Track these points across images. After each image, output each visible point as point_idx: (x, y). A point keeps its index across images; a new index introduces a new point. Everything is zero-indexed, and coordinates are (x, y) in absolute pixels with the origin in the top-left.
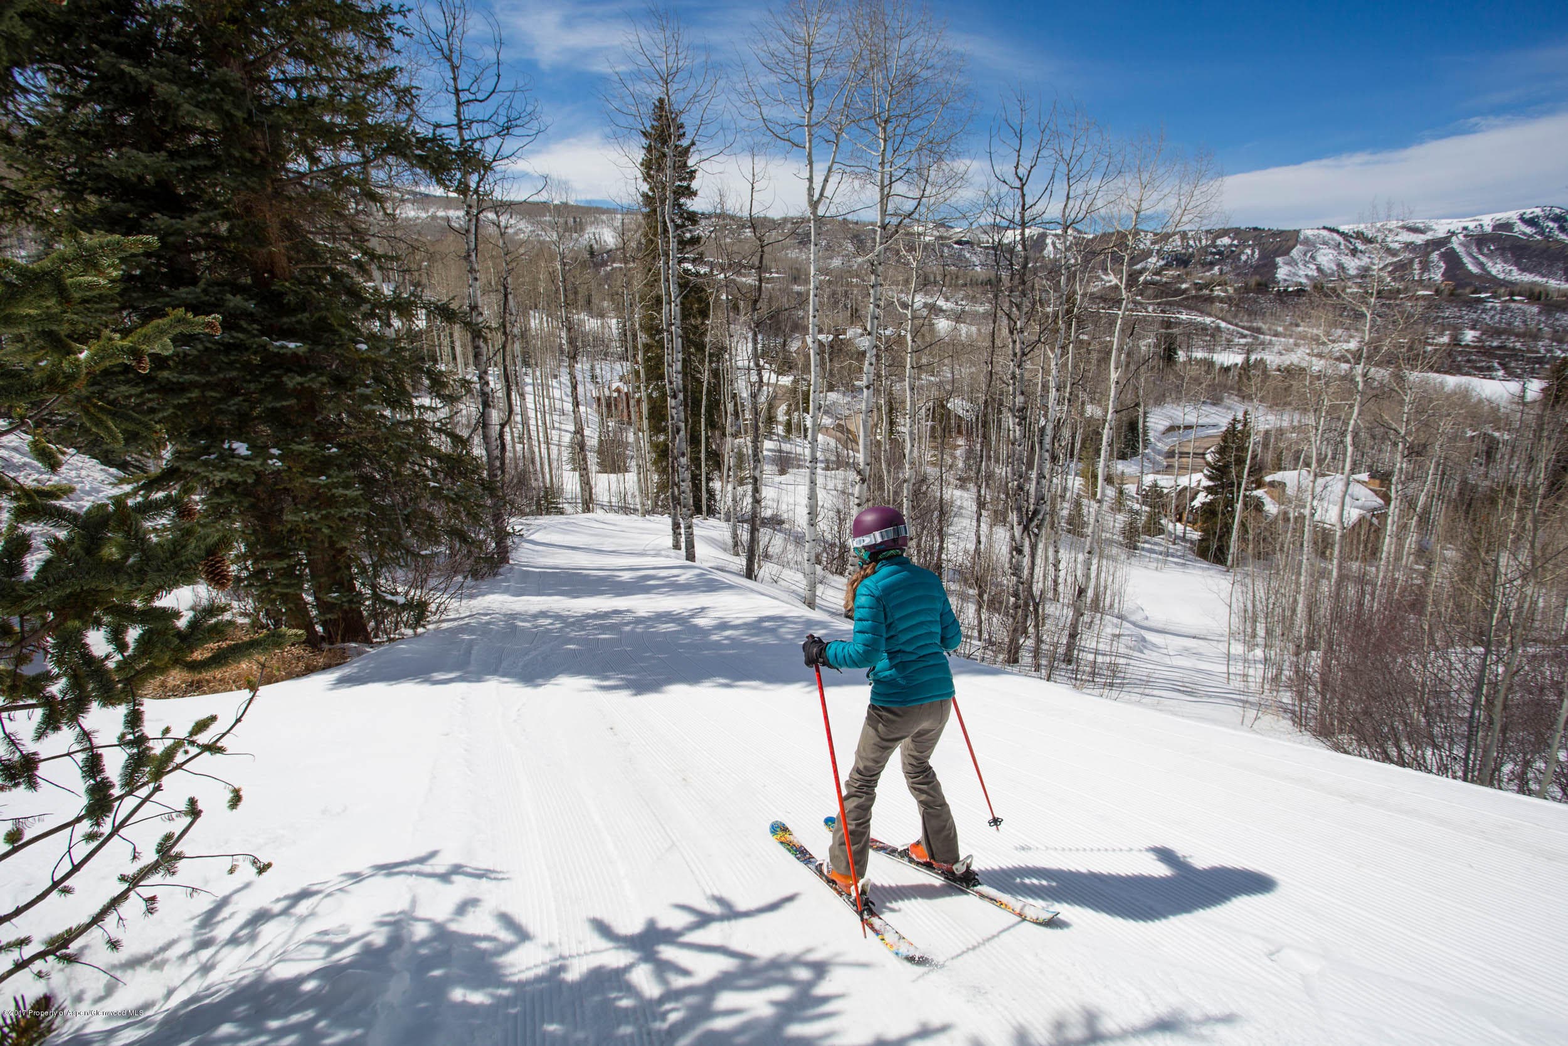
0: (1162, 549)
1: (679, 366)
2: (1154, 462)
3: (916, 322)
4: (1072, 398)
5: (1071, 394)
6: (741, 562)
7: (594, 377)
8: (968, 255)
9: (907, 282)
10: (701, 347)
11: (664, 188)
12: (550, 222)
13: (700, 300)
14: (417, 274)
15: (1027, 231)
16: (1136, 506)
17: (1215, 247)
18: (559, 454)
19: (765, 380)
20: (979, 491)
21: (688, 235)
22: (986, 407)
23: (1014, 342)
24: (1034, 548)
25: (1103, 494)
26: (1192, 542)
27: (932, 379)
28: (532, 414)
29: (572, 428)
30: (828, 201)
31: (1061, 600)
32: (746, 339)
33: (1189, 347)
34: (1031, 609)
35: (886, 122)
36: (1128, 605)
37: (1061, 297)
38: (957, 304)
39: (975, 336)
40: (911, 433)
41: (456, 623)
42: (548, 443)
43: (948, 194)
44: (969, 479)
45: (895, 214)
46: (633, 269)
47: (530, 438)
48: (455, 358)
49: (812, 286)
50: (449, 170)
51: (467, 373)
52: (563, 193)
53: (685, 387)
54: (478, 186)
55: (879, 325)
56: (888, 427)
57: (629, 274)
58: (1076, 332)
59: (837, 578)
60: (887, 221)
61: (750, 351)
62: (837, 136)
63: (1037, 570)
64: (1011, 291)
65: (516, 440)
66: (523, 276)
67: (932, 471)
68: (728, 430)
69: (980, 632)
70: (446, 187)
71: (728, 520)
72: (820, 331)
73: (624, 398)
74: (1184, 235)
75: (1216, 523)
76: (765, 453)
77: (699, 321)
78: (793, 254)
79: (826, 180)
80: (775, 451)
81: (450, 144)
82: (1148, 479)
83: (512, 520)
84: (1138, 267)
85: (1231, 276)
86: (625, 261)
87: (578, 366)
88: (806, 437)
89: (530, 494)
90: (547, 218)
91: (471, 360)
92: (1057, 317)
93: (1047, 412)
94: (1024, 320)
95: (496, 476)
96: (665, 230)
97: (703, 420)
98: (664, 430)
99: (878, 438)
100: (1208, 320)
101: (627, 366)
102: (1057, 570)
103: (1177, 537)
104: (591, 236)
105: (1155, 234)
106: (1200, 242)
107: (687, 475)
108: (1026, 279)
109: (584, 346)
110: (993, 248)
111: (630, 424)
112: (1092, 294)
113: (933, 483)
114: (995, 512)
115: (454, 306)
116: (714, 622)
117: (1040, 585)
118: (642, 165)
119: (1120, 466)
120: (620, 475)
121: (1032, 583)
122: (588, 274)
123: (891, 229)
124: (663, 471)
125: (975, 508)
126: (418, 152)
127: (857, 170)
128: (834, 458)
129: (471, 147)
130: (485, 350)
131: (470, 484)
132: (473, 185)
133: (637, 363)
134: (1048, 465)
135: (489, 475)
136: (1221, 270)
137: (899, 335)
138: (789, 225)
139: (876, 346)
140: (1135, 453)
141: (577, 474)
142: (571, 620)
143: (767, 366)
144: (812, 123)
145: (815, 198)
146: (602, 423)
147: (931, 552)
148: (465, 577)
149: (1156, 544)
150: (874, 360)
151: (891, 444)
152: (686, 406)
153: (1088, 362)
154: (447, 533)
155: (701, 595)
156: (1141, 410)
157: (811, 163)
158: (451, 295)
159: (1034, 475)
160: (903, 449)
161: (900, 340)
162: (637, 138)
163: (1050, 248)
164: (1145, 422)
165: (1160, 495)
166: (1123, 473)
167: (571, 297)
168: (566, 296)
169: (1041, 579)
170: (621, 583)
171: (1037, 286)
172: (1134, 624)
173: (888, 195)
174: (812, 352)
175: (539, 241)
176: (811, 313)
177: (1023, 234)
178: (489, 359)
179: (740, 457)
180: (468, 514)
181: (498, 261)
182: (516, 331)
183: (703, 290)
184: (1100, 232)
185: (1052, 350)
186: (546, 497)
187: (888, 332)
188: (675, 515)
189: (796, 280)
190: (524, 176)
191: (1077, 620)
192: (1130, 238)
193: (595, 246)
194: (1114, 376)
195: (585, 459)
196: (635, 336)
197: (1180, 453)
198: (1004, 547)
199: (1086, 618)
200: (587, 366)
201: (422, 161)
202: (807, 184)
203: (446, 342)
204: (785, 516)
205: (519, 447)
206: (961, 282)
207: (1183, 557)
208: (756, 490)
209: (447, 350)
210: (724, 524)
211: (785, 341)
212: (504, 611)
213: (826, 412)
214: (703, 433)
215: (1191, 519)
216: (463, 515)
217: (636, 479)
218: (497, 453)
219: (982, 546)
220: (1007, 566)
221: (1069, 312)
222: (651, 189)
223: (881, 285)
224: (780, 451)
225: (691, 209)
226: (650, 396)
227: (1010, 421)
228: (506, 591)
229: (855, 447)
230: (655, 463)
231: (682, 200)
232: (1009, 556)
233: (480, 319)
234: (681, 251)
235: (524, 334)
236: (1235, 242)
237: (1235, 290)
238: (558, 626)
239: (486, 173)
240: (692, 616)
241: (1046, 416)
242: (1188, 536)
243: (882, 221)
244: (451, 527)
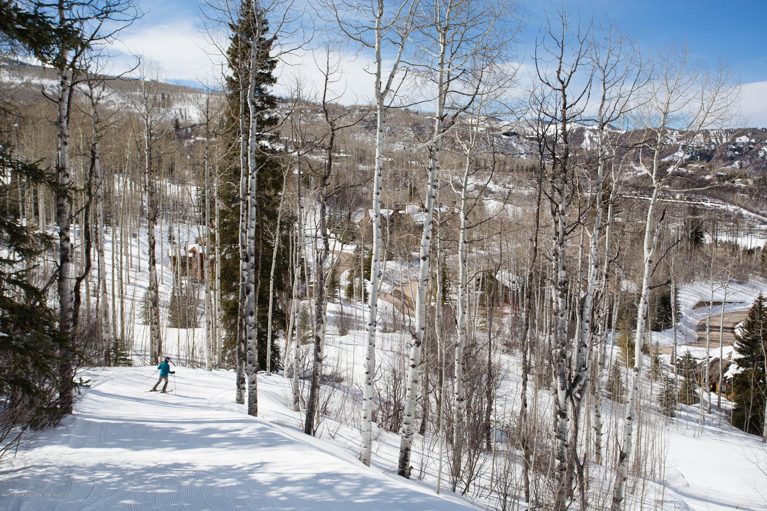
0: (698, 417)
1: (252, 232)
2: (686, 335)
3: (468, 201)
4: (609, 274)
5: (608, 270)
6: (301, 417)
7: (171, 238)
8: (515, 145)
9: (461, 166)
10: (273, 216)
11: (247, 74)
12: (140, 97)
13: (274, 174)
14: (6, 135)
15: (568, 127)
16: (672, 375)
17: (735, 144)
18: (133, 308)
19: (331, 248)
20: (525, 357)
21: (266, 116)
22: (531, 280)
23: (557, 222)
24: (576, 412)
25: (641, 363)
26: (727, 411)
27: (482, 252)
28: (108, 269)
29: (147, 284)
30: (393, 94)
31: (604, 464)
32: (315, 210)
33: (714, 232)
34: (576, 471)
35: (446, 29)
36: (669, 472)
37: (598, 184)
38: (505, 187)
39: (520, 215)
40: (463, 301)
41: (7, 477)
42: (122, 297)
43: (499, 92)
44: (515, 345)
45: (453, 108)
46: (215, 143)
47: (105, 292)
48: (37, 214)
49: (376, 167)
50: (49, 44)
51: (48, 228)
52: (155, 72)
53: (257, 251)
54: (74, 61)
55: (436, 203)
56: (441, 295)
57: (211, 147)
58: (611, 216)
59: (391, 435)
60: (444, 114)
61: (317, 222)
62: (402, 39)
63: (580, 433)
64: (554, 178)
65: (91, 293)
66: (111, 143)
67: (481, 337)
68: (295, 292)
69: (527, 493)
70: (44, 61)
71: (290, 376)
72: (383, 207)
73: (199, 258)
74: (706, 133)
75: (748, 394)
76: (328, 314)
77: (272, 192)
78: (360, 137)
79: (392, 76)
80: (337, 313)
81: (50, 22)
82: (682, 351)
83: (80, 370)
84: (666, 159)
85: (750, 170)
86: (208, 135)
87: (157, 227)
88: (366, 301)
89: (100, 346)
90: (138, 93)
91: (53, 216)
92: (595, 202)
93: (586, 286)
94: (565, 203)
95: (68, 327)
96: (247, 111)
97: (271, 282)
98: (235, 290)
99: (433, 304)
100: (731, 208)
101: (204, 229)
102: (599, 434)
103: (712, 406)
104: (178, 111)
105: (681, 133)
106: (721, 140)
107: (254, 333)
108: (567, 167)
109: (164, 210)
110: (538, 140)
111: (202, 282)
112: (626, 182)
113: (482, 348)
114: (540, 376)
115: (42, 167)
116: (273, 478)
117: (584, 447)
118: (228, 53)
119: (655, 337)
120: (190, 330)
121: (575, 446)
122: (173, 145)
123: (448, 119)
124: (231, 328)
125: (521, 372)
126: (19, 26)
127: (420, 69)
128: (391, 321)
129: (71, 26)
130: (68, 209)
131: (40, 334)
132: (70, 59)
133: (213, 227)
134: (588, 335)
135: (60, 326)
136: (741, 165)
137: (453, 213)
138: (357, 112)
139: (432, 222)
140: (668, 325)
141: (149, 327)
142: (130, 473)
143: (333, 235)
144: (381, 27)
145: (382, 91)
146: (176, 279)
147: (480, 413)
148: (24, 429)
149: (692, 412)
150: (430, 235)
151: (444, 309)
152: (256, 268)
153: (623, 241)
154: (10, 383)
155: (262, 449)
156: (672, 286)
157: (379, 61)
158: (39, 157)
159: (575, 343)
160: (455, 315)
161: (454, 216)
162: (225, 29)
163: (587, 141)
164: (676, 297)
165: (694, 365)
166: (657, 343)
167: (155, 164)
168: (150, 164)
169: (584, 442)
170: (183, 435)
171: (576, 174)
172: (676, 490)
173: (446, 91)
174: (374, 225)
175: (129, 114)
176: (375, 190)
177: (564, 129)
178: (71, 217)
179: (304, 317)
180: (35, 365)
181: (88, 128)
182: (100, 192)
183: (278, 165)
184: (632, 128)
185: (591, 230)
186: (115, 349)
187: (443, 210)
188: (241, 370)
189: (361, 160)
190: (120, 54)
191: (620, 484)
192: (659, 135)
193: (181, 121)
194: (647, 255)
195: (157, 314)
196: (212, 203)
197: (711, 327)
198: (548, 410)
199: (629, 483)
200: (165, 228)
201: (22, 35)
202: (375, 78)
203: (29, 198)
204: (344, 374)
205: (93, 300)
206: (508, 168)
207: (719, 425)
208: (318, 349)
209: (29, 206)
210: (286, 380)
211: (350, 214)
212: (60, 463)
213: (385, 279)
214: (271, 294)
215: (724, 389)
216: (30, 366)
217: (205, 334)
218: (71, 305)
219: (528, 409)
220: (551, 428)
221: (605, 197)
222: (236, 74)
223: (438, 168)
224: (342, 313)
225: (270, 94)
226: (223, 259)
227: (552, 293)
228: (65, 442)
229: (411, 312)
230: (224, 320)
231: (263, 86)
232: (553, 419)
233: (66, 180)
234: (259, 130)
235: (108, 196)
236: (753, 141)
237: (755, 182)
238: (116, 479)
239: (82, 50)
240: (251, 471)
241: (585, 289)
242: (723, 406)
243: (440, 113)
244: (16, 376)
